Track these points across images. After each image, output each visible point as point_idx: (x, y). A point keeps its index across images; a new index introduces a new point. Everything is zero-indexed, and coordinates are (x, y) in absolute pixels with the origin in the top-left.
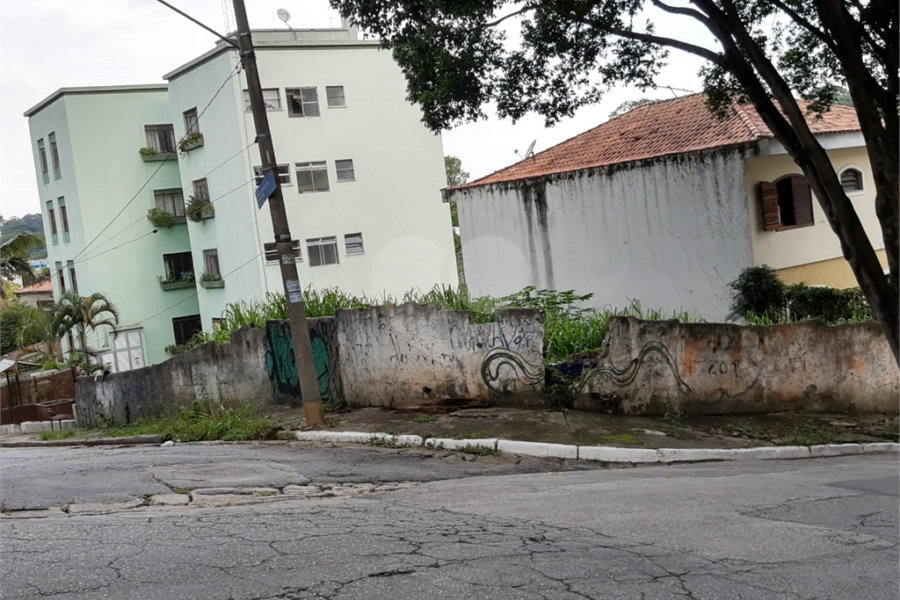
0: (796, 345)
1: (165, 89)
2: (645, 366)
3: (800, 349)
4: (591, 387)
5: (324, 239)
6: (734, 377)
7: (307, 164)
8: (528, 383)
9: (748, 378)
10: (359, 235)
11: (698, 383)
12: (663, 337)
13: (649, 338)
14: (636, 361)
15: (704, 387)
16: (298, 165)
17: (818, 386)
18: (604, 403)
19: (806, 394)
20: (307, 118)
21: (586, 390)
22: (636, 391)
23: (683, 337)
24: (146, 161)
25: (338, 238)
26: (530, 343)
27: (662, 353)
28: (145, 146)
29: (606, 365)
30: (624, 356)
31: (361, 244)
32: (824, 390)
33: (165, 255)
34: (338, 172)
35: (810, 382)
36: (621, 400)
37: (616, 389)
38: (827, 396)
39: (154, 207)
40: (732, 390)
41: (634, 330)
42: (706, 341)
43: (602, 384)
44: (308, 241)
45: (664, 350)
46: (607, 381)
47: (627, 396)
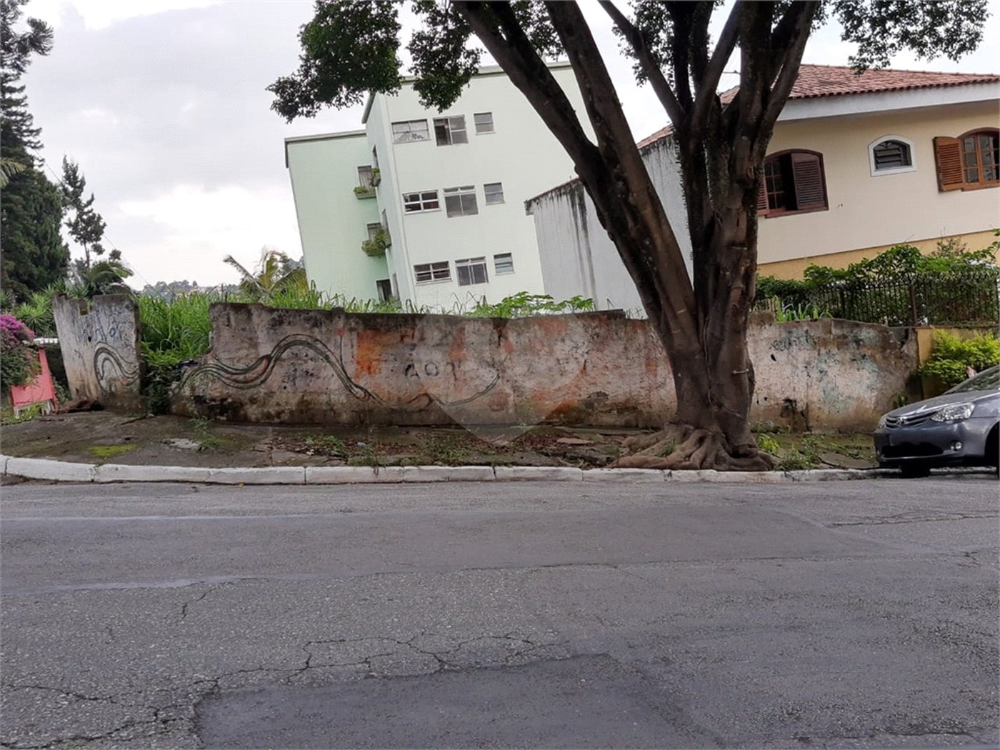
0: (568, 342)
1: (364, 135)
2: (285, 364)
3: (577, 348)
4: (193, 389)
5: (473, 260)
6: (452, 380)
7: (456, 189)
8: (125, 383)
9: (478, 382)
10: (509, 255)
11: (385, 386)
12: (316, 330)
13: (288, 330)
14: (268, 358)
15: (394, 392)
16: (446, 191)
17: (611, 395)
18: (211, 408)
19: (589, 404)
20: (454, 146)
21: (187, 391)
22: (271, 394)
23: (351, 330)
24: (359, 199)
25: (487, 259)
26: (123, 335)
27: (316, 349)
28: (358, 185)
29: (211, 362)
30: (243, 352)
31: (511, 263)
32: (622, 399)
33: (377, 282)
34: (486, 195)
35: (593, 389)
36: (242, 405)
37: (231, 391)
38: (626, 407)
39: (368, 239)
40: (447, 395)
41: (260, 321)
42: (398, 336)
43: (207, 384)
44: (457, 262)
45: (319, 346)
46: (213, 381)
47: (253, 401)
